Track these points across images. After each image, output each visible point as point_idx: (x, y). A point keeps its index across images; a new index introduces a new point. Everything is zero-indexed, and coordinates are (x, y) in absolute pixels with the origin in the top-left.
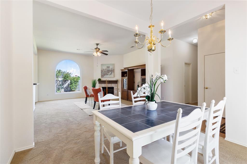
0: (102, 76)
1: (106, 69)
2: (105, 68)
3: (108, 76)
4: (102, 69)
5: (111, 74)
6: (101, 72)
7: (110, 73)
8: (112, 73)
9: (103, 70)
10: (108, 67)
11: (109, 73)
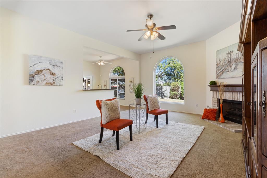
0: (219, 75)
1: (225, 59)
2: (223, 56)
3: (230, 74)
4: (218, 61)
5: (235, 69)
6: (217, 68)
7: (234, 66)
8: (237, 65)
9: (220, 62)
10: (230, 53)
11: (231, 66)
